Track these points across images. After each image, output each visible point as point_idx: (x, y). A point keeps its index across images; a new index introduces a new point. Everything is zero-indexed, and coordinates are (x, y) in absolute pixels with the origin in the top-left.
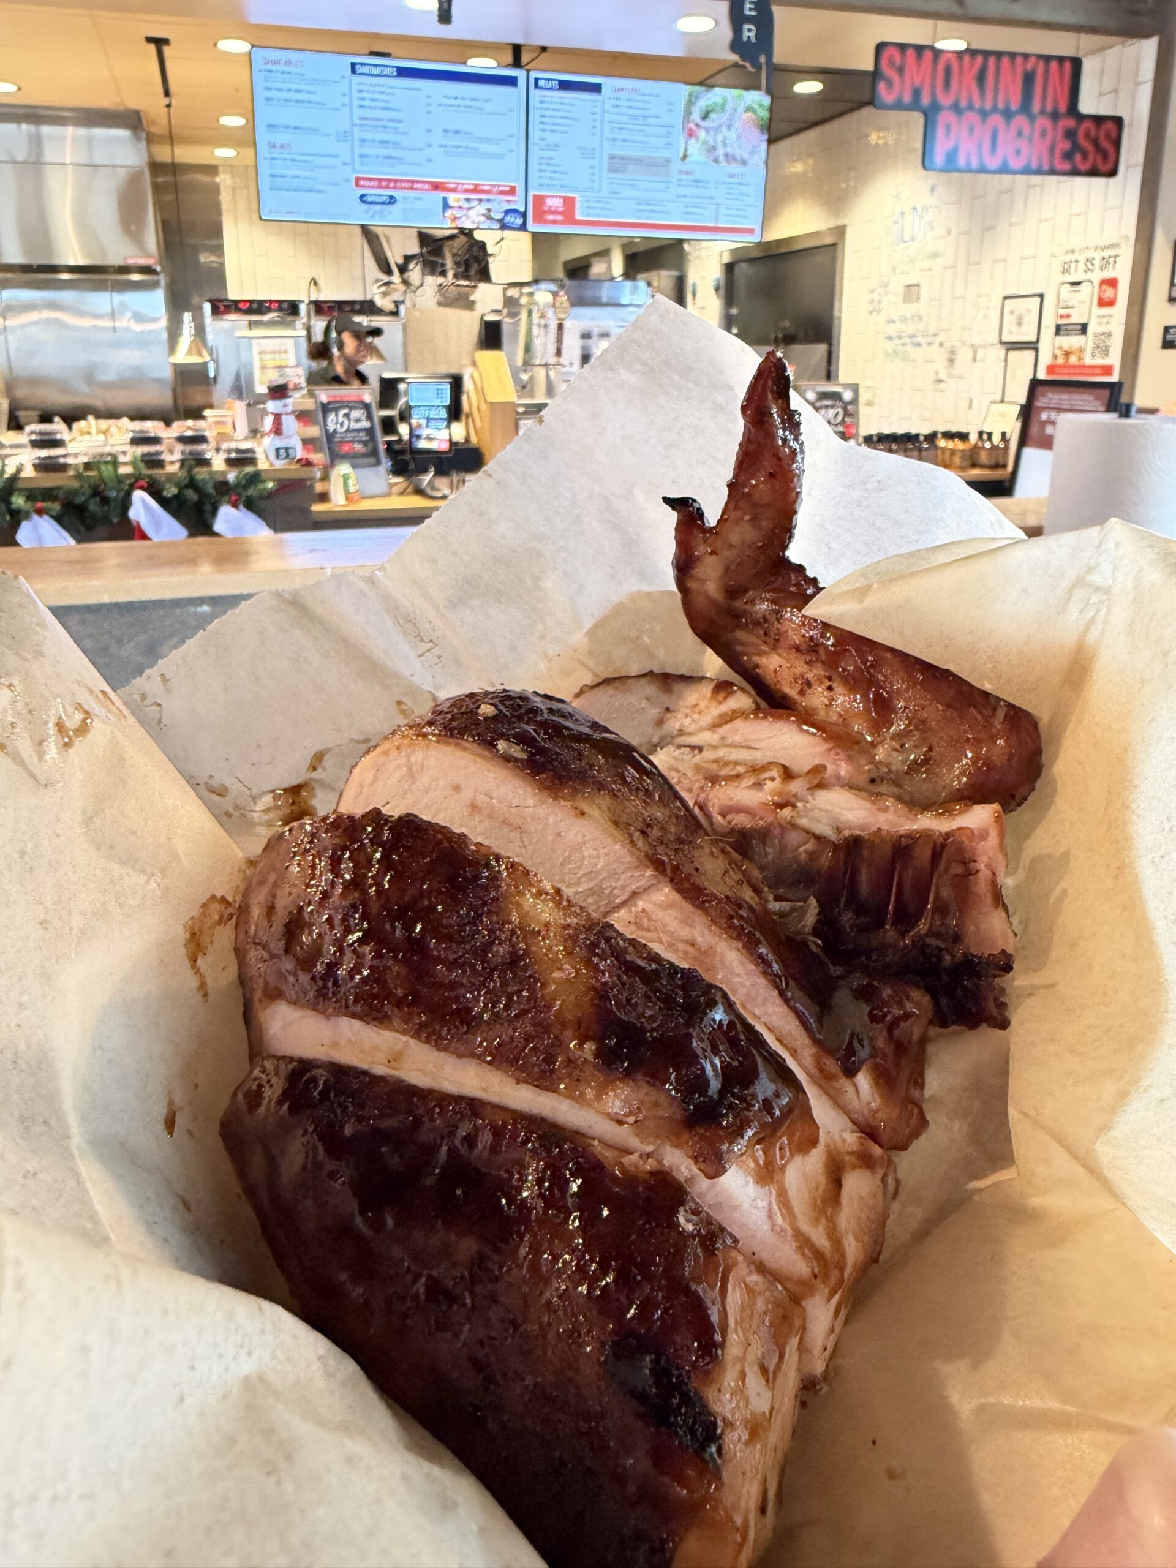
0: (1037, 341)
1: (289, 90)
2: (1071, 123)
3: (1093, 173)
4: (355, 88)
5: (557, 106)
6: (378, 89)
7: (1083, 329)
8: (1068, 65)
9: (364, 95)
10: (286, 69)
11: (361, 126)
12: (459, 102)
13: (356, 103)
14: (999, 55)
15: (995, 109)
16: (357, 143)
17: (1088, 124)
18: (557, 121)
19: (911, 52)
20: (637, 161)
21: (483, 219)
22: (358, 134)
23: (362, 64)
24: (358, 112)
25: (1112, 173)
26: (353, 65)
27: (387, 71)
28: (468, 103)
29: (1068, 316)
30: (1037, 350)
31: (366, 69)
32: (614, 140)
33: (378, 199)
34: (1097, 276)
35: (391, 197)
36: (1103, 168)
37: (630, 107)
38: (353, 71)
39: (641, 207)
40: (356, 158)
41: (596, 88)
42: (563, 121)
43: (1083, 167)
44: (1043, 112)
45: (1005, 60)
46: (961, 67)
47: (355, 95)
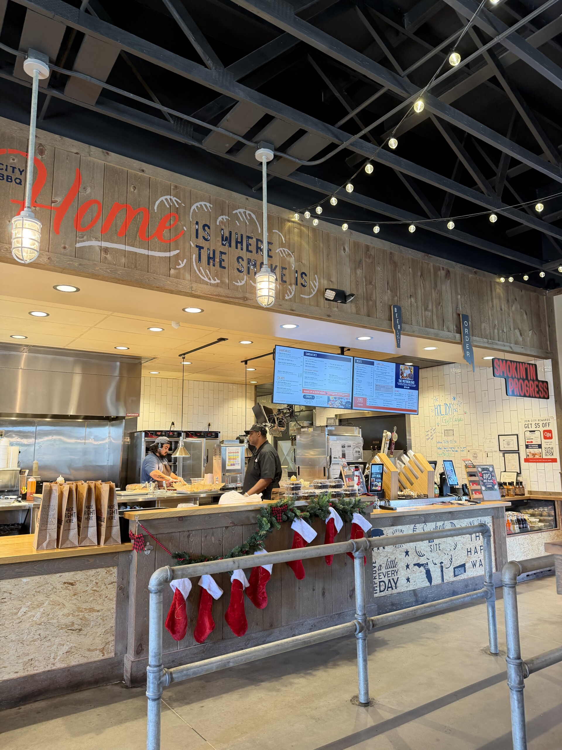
0: (518, 450)
1: (286, 360)
2: (536, 383)
3: (544, 398)
4: (305, 360)
5: (362, 368)
6: (311, 360)
7: (540, 446)
8: (534, 366)
9: (307, 362)
10: (285, 353)
11: (306, 372)
12: (334, 366)
13: (305, 364)
14: (519, 362)
15: (521, 378)
16: (304, 378)
17: (541, 383)
18: (362, 373)
19: (500, 360)
20: (384, 387)
21: (339, 405)
22: (305, 375)
23: (307, 352)
24: (305, 368)
25: (548, 398)
26: (305, 352)
27: (314, 355)
28: (336, 366)
29: (532, 442)
30: (519, 453)
31: (309, 354)
32: (377, 380)
33: (309, 397)
34: (542, 429)
35: (313, 396)
36: (546, 396)
37: (381, 370)
38: (305, 355)
39: (385, 402)
40: (304, 383)
41: (372, 364)
42: (363, 373)
43: (542, 396)
44: (531, 379)
45: (521, 364)
46: (512, 366)
47: (305, 362)
